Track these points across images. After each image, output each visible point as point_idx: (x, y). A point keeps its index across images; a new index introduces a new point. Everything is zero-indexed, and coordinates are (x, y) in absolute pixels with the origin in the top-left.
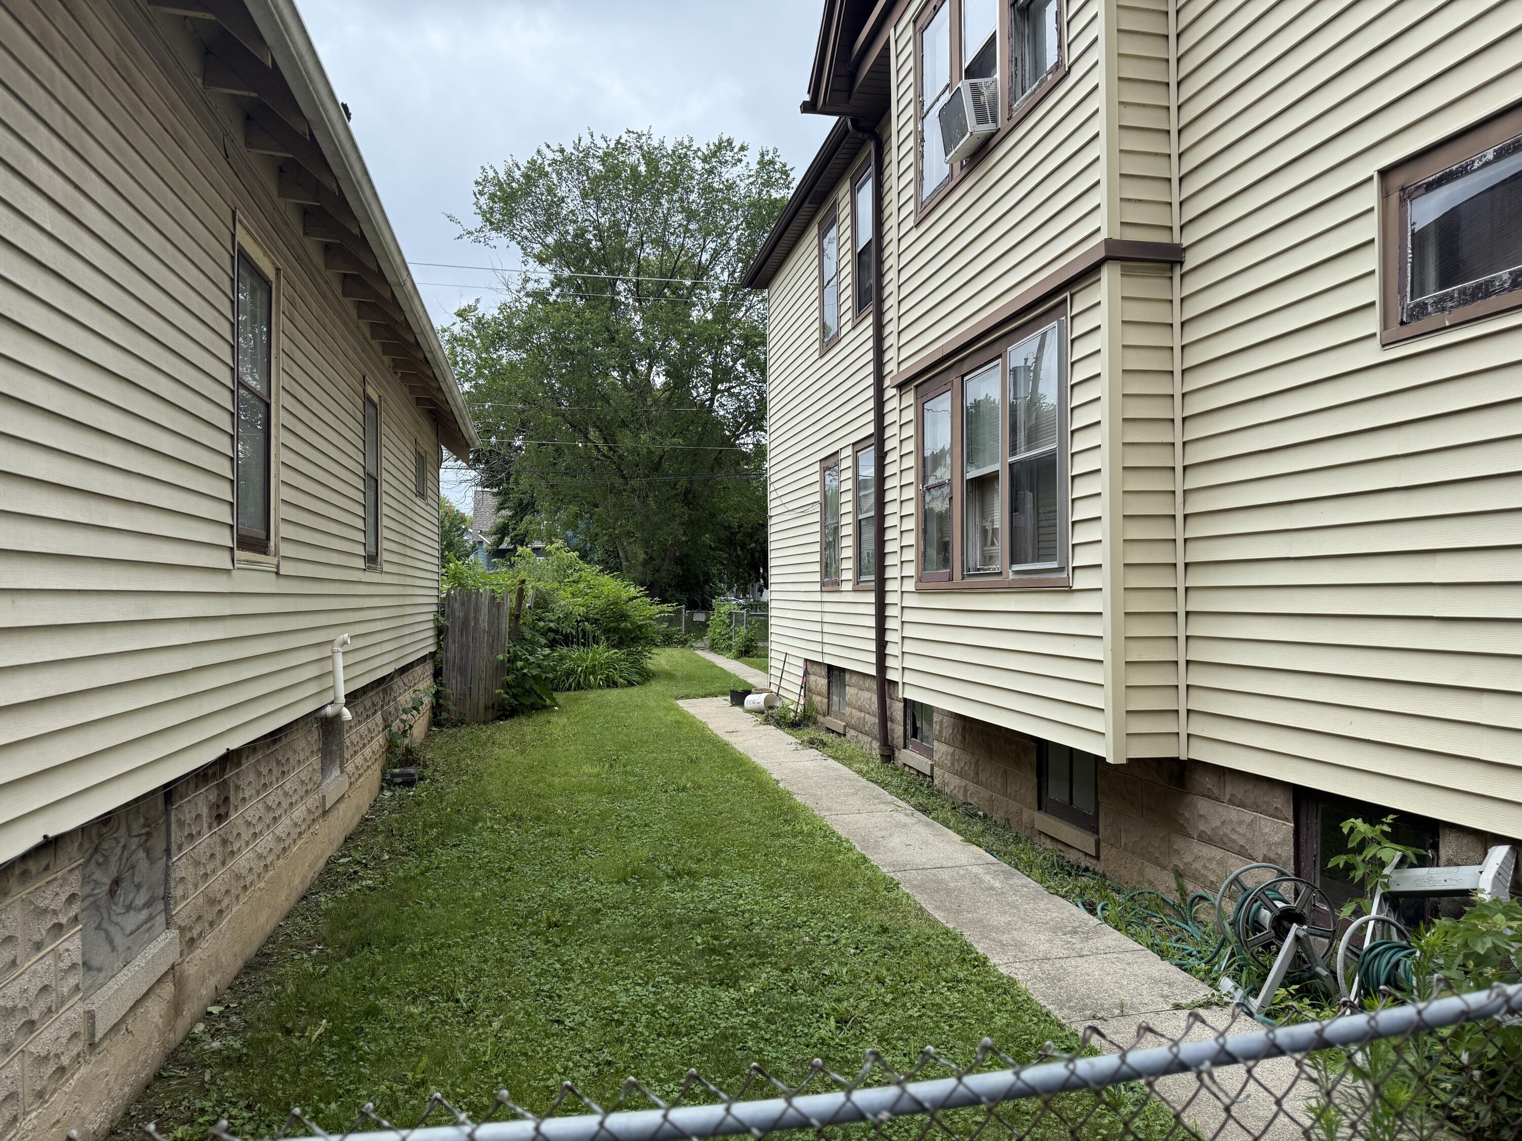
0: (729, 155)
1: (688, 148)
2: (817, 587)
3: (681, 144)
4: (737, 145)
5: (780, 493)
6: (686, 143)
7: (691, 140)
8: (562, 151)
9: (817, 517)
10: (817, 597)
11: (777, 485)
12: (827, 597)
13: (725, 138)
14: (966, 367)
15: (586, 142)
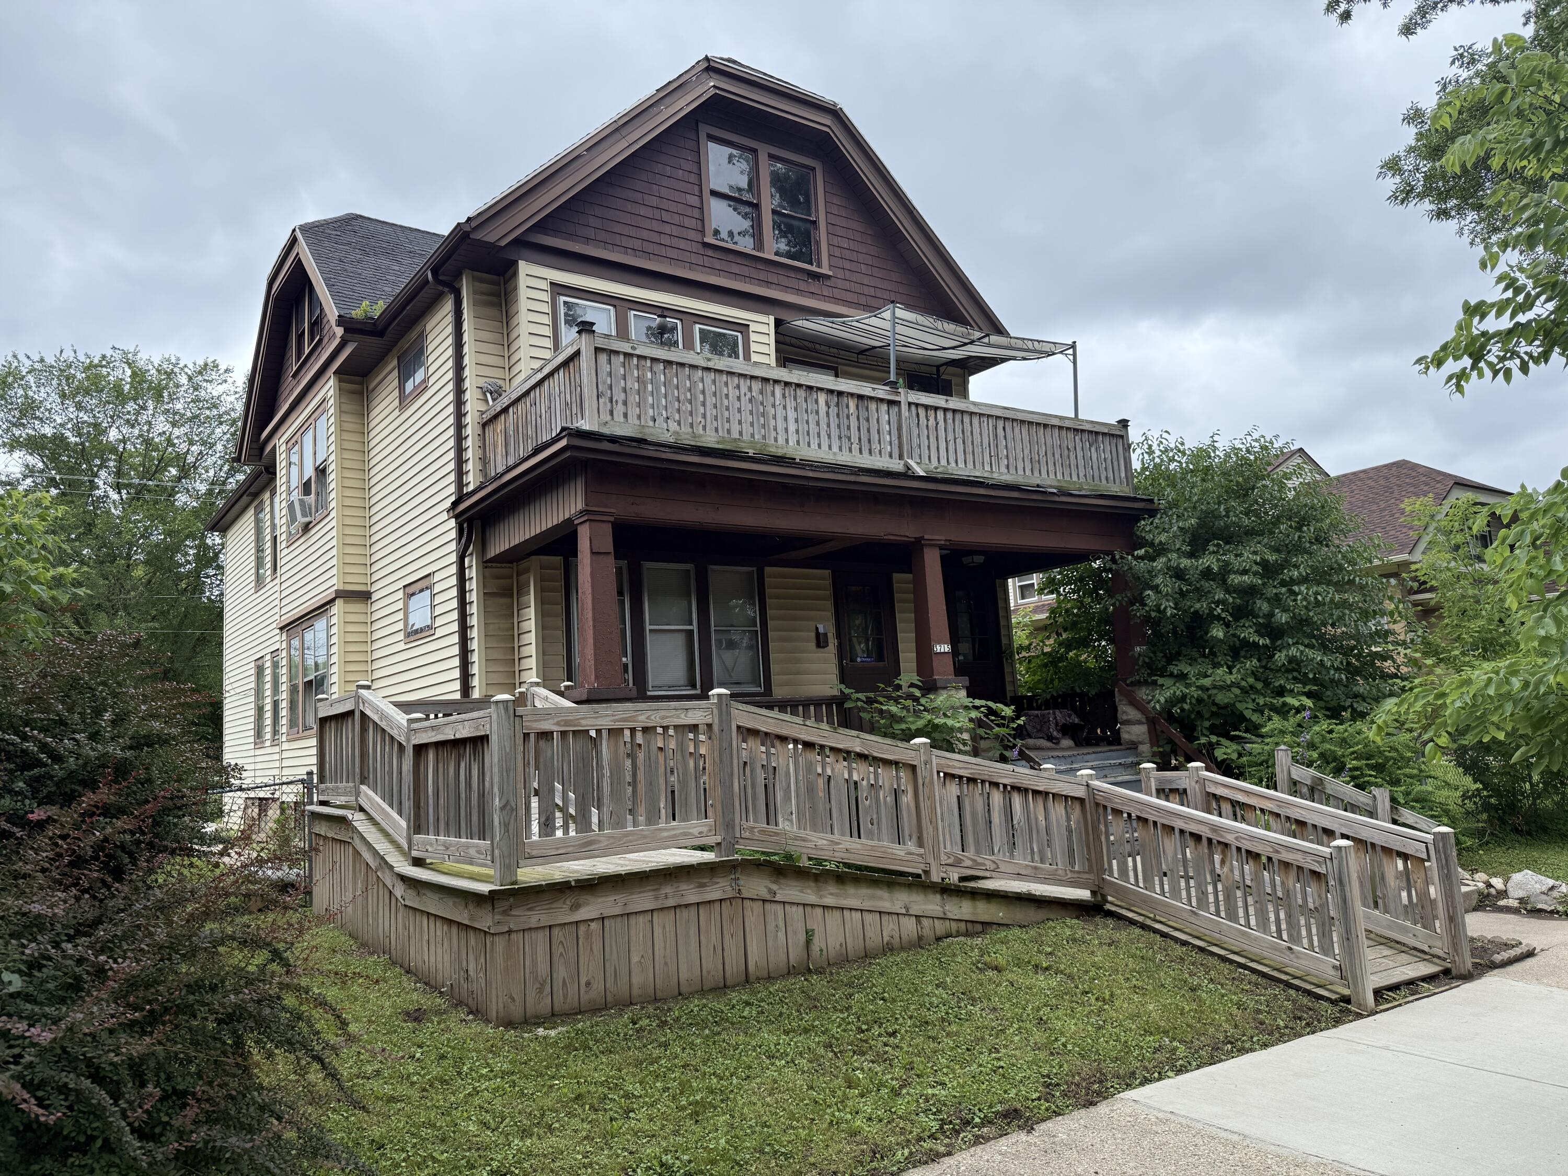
0: (214, 375)
1: (175, 365)
2: (252, 746)
3: (168, 360)
4: (222, 367)
5: (232, 680)
6: (173, 361)
7: (178, 359)
8: (42, 360)
9: (252, 699)
10: (252, 753)
11: (230, 675)
12: (258, 752)
13: (209, 361)
14: (304, 626)
15: (68, 355)
